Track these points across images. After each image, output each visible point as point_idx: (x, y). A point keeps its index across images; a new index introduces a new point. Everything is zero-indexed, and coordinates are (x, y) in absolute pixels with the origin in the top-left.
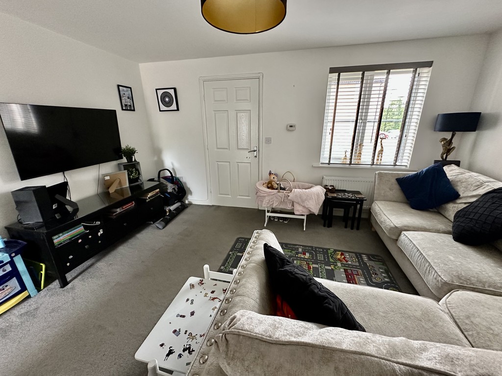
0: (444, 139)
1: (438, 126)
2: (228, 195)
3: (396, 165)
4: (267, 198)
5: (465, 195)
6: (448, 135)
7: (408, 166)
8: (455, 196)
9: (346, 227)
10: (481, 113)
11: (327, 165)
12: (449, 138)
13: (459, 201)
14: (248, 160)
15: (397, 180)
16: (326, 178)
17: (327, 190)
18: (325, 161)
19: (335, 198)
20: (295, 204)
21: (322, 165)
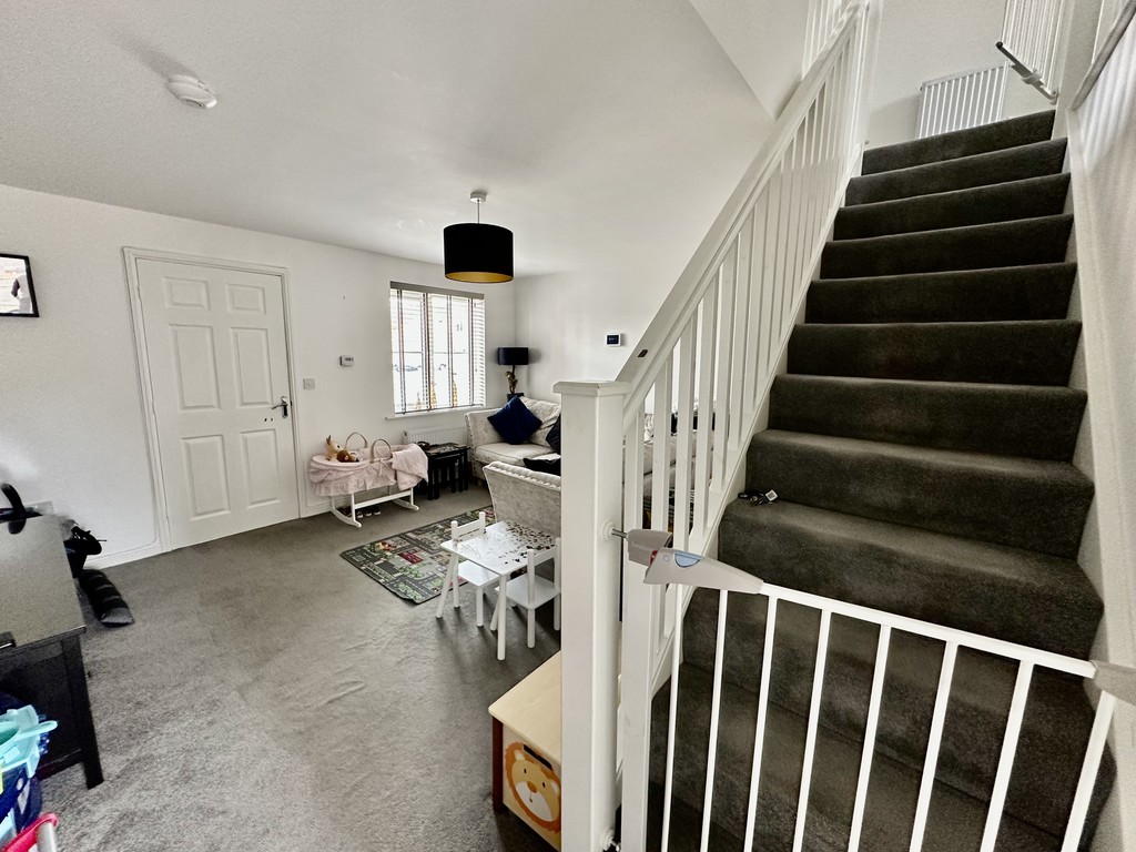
0: (509, 373)
1: (501, 359)
2: (222, 510)
3: (472, 405)
4: (354, 478)
5: (545, 419)
7: (483, 403)
8: (538, 424)
9: (454, 491)
10: (527, 349)
11: (401, 416)
12: (511, 371)
13: (543, 427)
14: (269, 425)
15: (489, 418)
16: (410, 432)
17: (423, 448)
18: (398, 409)
19: (438, 454)
20: (400, 475)
21: (397, 416)
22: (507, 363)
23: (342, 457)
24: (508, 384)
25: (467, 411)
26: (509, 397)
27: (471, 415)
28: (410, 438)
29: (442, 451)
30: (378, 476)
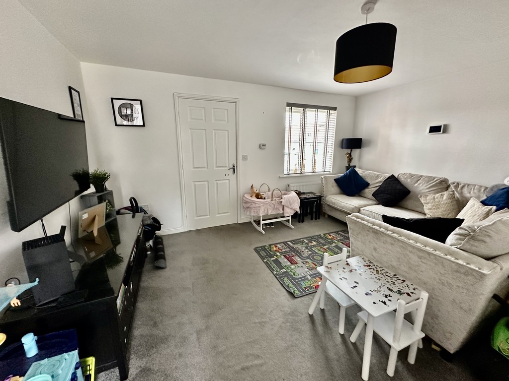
0: (348, 153)
1: (344, 145)
2: (207, 215)
3: (325, 171)
4: (262, 208)
5: (373, 182)
6: (349, 151)
7: (331, 171)
8: (367, 185)
11: (287, 176)
12: (350, 152)
13: (370, 187)
14: (227, 177)
15: (335, 180)
16: (291, 185)
17: (297, 194)
18: (286, 172)
19: (306, 198)
20: (285, 208)
21: (285, 176)
22: (348, 148)
23: (258, 196)
24: (347, 160)
25: (322, 175)
26: (348, 168)
27: (324, 177)
28: (291, 188)
29: (308, 197)
30: (274, 208)
